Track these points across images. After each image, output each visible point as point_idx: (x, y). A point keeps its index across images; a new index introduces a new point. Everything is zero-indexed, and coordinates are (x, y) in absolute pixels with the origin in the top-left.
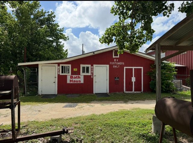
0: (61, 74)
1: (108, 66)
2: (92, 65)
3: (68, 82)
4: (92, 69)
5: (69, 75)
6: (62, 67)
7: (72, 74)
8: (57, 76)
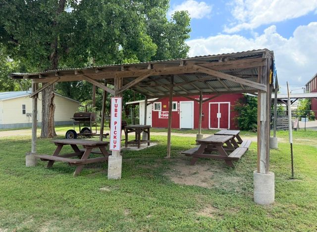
0: (154, 110)
1: (193, 102)
2: (179, 102)
3: (160, 117)
4: (179, 106)
5: (160, 111)
6: (155, 104)
7: (162, 110)
8: (151, 112)
